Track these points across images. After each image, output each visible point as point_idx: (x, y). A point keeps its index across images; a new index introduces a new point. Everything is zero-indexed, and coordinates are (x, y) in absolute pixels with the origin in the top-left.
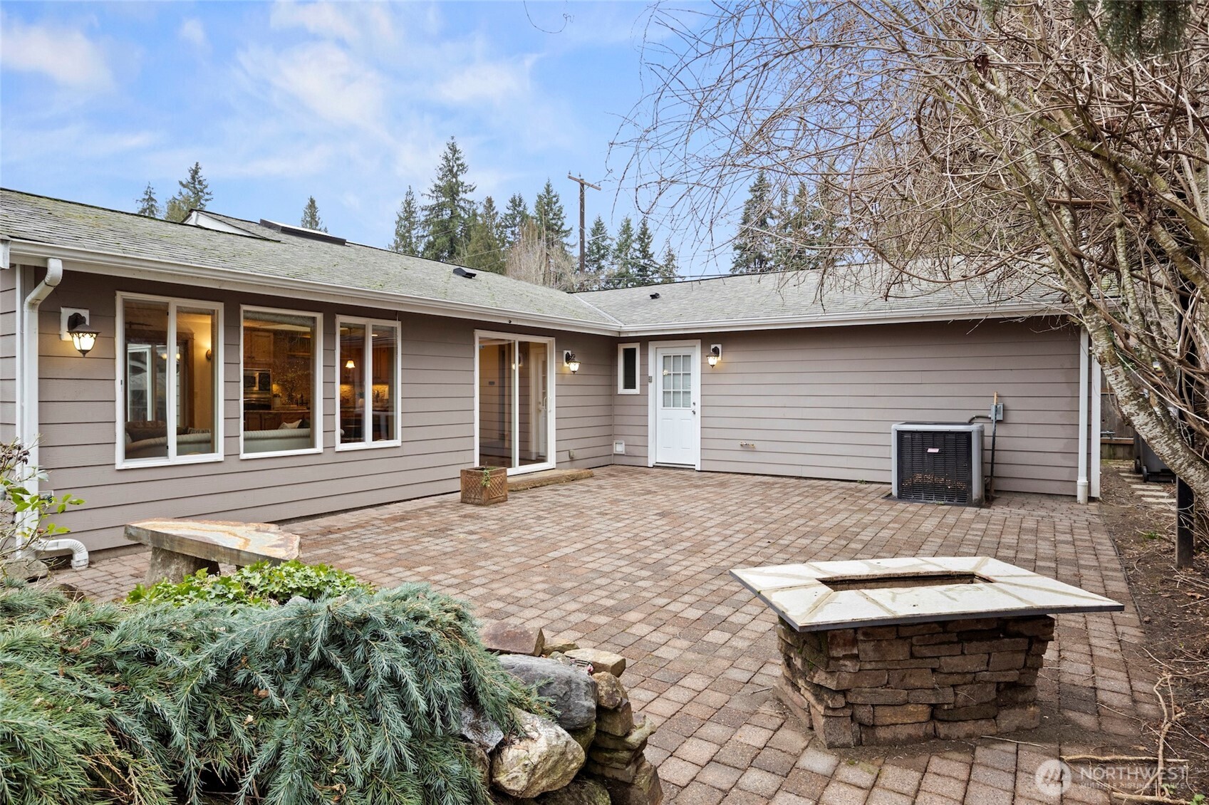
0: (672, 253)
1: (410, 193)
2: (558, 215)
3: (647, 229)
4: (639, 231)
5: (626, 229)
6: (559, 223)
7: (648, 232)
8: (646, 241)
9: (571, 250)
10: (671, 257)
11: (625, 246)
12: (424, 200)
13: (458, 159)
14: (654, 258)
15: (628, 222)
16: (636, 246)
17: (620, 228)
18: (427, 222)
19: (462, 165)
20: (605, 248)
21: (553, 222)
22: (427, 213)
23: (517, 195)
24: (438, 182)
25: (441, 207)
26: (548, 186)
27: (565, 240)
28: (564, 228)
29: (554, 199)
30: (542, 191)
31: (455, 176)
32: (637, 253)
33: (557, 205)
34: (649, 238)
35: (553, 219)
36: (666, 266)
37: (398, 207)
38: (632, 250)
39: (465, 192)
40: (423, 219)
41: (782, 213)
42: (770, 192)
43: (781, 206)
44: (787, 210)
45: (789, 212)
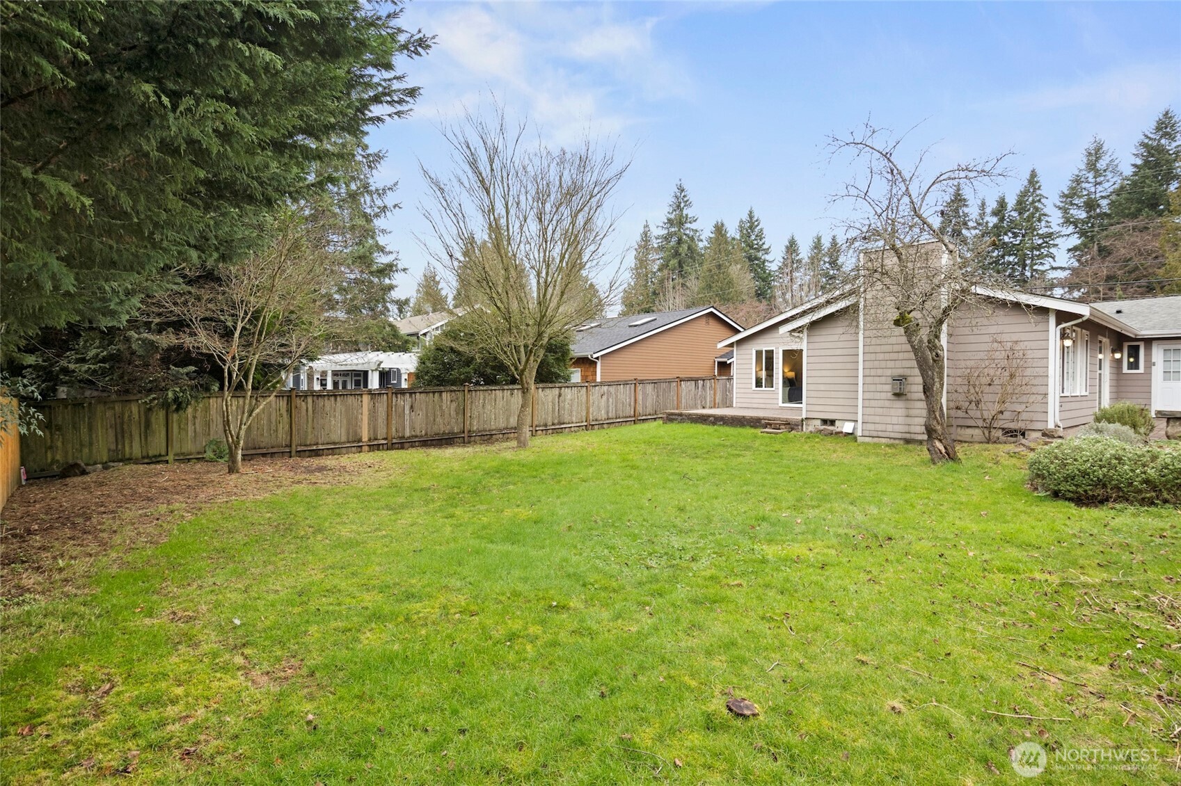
1: (647, 226)
2: (760, 236)
3: (836, 245)
4: (829, 245)
5: (817, 245)
6: (761, 243)
7: (837, 247)
8: (836, 254)
9: (769, 265)
11: (814, 260)
12: (657, 231)
13: (684, 196)
15: (819, 239)
17: (811, 244)
18: (661, 248)
19: (687, 201)
20: (799, 261)
21: (756, 242)
22: (660, 241)
23: (720, 221)
24: (670, 216)
25: (670, 235)
26: (751, 212)
27: (767, 257)
28: (765, 247)
29: (756, 223)
30: (745, 217)
31: (682, 210)
32: (827, 265)
33: (758, 228)
34: (838, 251)
35: (755, 240)
37: (636, 238)
38: (822, 263)
39: (690, 223)
40: (656, 246)
41: (979, 224)
42: (967, 206)
43: (978, 218)
44: (985, 221)
45: (987, 223)
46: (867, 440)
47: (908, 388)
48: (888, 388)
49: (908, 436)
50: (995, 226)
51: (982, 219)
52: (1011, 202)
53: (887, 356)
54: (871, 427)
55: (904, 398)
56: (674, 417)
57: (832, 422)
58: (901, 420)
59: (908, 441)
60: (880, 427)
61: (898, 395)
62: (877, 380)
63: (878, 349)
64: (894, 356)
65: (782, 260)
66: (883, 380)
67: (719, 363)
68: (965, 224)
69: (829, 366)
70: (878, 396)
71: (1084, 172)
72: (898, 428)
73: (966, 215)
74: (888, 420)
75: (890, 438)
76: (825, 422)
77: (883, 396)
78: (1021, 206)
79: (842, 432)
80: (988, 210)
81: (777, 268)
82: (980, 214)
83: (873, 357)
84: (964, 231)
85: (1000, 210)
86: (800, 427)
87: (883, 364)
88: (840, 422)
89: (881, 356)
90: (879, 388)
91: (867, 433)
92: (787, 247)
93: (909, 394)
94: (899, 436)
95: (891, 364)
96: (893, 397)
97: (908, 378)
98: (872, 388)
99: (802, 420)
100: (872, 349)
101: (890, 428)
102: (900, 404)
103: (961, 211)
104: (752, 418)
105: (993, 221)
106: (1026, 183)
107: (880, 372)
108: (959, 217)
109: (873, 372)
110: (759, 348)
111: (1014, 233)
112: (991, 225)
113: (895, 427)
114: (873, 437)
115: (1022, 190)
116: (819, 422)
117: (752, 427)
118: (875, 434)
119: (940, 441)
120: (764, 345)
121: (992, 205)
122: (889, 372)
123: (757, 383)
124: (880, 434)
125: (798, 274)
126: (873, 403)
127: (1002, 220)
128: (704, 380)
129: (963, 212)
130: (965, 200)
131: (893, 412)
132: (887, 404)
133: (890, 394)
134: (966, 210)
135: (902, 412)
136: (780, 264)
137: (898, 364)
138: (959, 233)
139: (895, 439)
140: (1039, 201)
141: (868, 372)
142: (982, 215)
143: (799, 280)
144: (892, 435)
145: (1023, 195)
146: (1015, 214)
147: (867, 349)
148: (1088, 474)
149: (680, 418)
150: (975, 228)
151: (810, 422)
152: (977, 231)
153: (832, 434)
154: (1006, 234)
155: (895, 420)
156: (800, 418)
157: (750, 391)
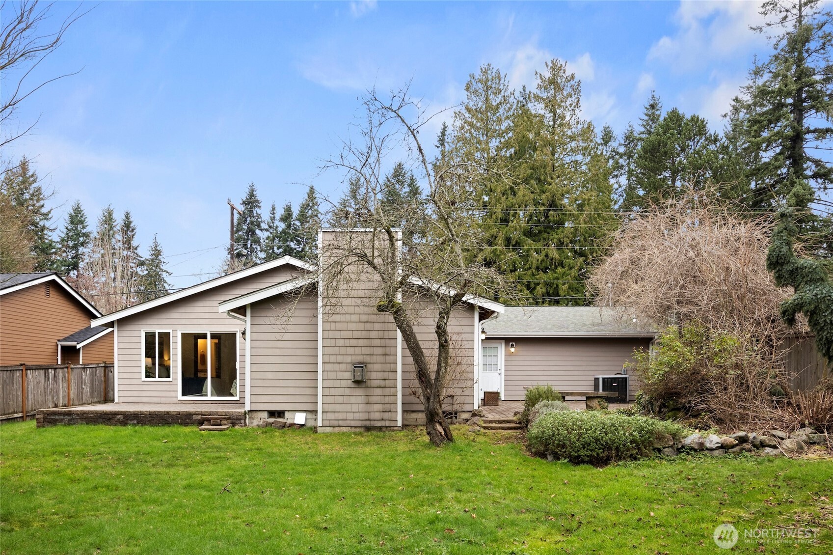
0: (158, 248)
2: (36, 196)
3: (130, 222)
4: (122, 223)
5: (108, 219)
6: (38, 205)
7: (132, 225)
8: (129, 233)
9: (49, 233)
10: (157, 253)
11: (106, 236)
14: (139, 251)
15: (110, 213)
16: (119, 237)
17: (101, 217)
20: (86, 235)
27: (46, 224)
28: (44, 210)
30: (15, 168)
34: (133, 230)
35: (31, 200)
36: (152, 260)
41: (270, 227)
42: (260, 207)
43: (270, 221)
44: (275, 225)
45: (277, 227)
46: (328, 430)
47: (367, 375)
48: (348, 375)
49: (368, 423)
50: (283, 231)
51: (273, 223)
52: (296, 211)
53: (347, 342)
54: (331, 416)
55: (364, 385)
56: (57, 417)
57: (281, 414)
58: (361, 408)
59: (368, 429)
60: (340, 416)
61: (358, 383)
62: (337, 367)
63: (338, 334)
64: (354, 342)
65: (65, 231)
66: (343, 367)
67: (63, 347)
68: (259, 226)
69: (278, 352)
70: (337, 383)
71: (349, 198)
72: (358, 416)
73: (259, 216)
74: (348, 408)
75: (351, 427)
76: (272, 414)
77: (344, 383)
78: (303, 218)
79: (295, 424)
80: (278, 216)
81: (58, 239)
82: (271, 217)
83: (332, 342)
84: (258, 232)
85: (287, 217)
86: (242, 421)
87: (343, 351)
88: (290, 413)
89: (341, 342)
90: (340, 375)
91: (327, 423)
92: (71, 217)
93: (368, 382)
94: (359, 423)
95: (351, 351)
96: (353, 385)
97: (368, 365)
98: (332, 375)
99: (245, 413)
100: (332, 334)
101: (350, 416)
102: (359, 391)
103: (255, 212)
104: (179, 413)
105: (282, 226)
106: (306, 196)
107: (339, 359)
108: (253, 217)
109: (333, 359)
110: (150, 329)
111: (297, 241)
112: (280, 229)
113: (356, 414)
114: (334, 427)
115: (304, 203)
116: (265, 415)
117: (181, 424)
118: (336, 423)
119: (440, 424)
120: (157, 326)
121: (280, 212)
122: (349, 359)
123: (147, 372)
124: (341, 423)
125: (85, 250)
126: (333, 392)
127: (289, 226)
128: (55, 369)
129: (257, 213)
130: (257, 201)
131: (353, 400)
132: (348, 391)
133: (349, 382)
134: (259, 211)
135: (361, 399)
136: (63, 235)
137: (358, 351)
138: (254, 233)
139: (356, 427)
140: (316, 216)
141: (327, 359)
142: (273, 219)
143: (86, 257)
144: (353, 423)
145: (304, 207)
146: (298, 223)
147: (327, 334)
148: (599, 440)
149: (67, 418)
150: (267, 230)
151: (255, 415)
152: (268, 233)
153: (284, 427)
154: (292, 240)
155: (355, 408)
156: (243, 411)
157: (139, 382)
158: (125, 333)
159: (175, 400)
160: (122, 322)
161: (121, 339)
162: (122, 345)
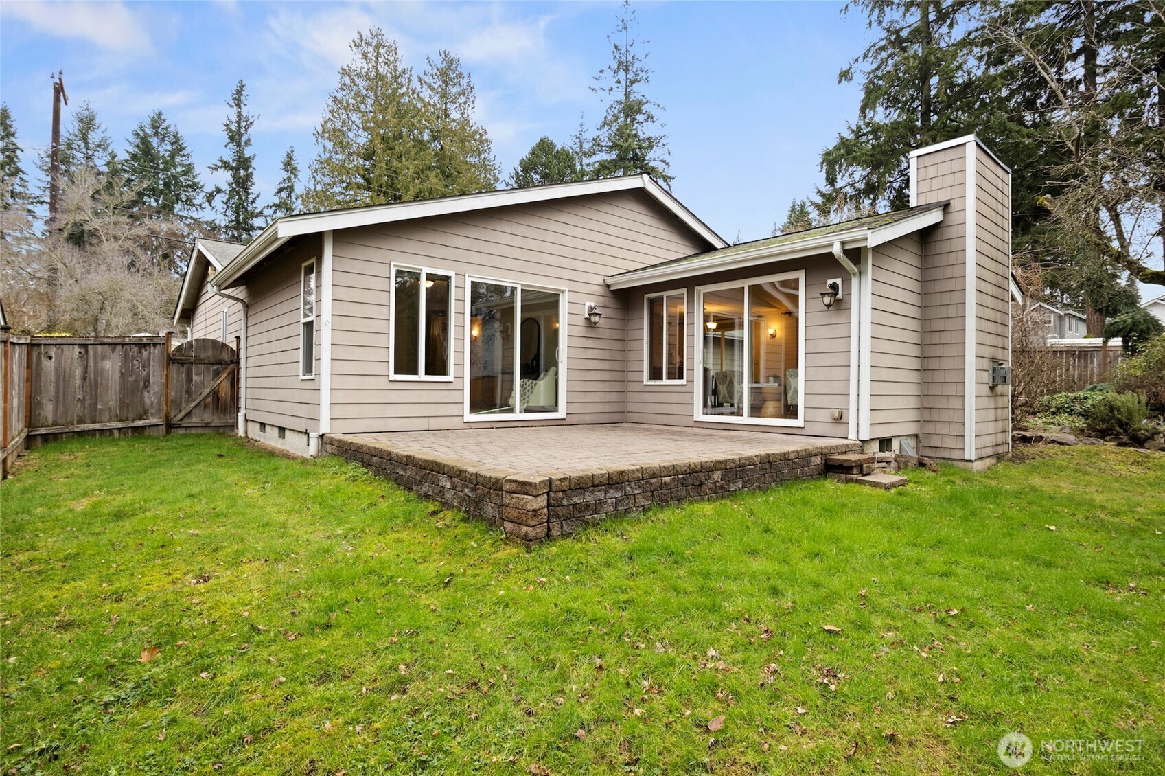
46: (979, 465)
48: (987, 376)
49: (996, 450)
55: (994, 392)
57: (889, 443)
59: (998, 458)
60: (983, 441)
61: (992, 389)
62: (981, 363)
63: (982, 312)
66: (984, 364)
70: (981, 390)
72: (992, 441)
75: (989, 457)
77: (984, 390)
87: (984, 339)
89: (983, 325)
90: (983, 376)
94: (992, 451)
95: (988, 339)
96: (989, 392)
98: (979, 376)
99: (862, 445)
101: (988, 441)
102: (992, 402)
110: (409, 265)
113: (990, 438)
114: (980, 459)
116: (878, 446)
118: (980, 454)
120: (424, 259)
122: (987, 352)
123: (397, 359)
124: (983, 453)
131: (989, 415)
132: (986, 402)
133: (987, 387)
135: (993, 414)
137: (991, 340)
144: (989, 451)
157: (382, 382)
158: (348, 265)
159: (457, 423)
160: (343, 236)
161: (344, 279)
162: (343, 293)
